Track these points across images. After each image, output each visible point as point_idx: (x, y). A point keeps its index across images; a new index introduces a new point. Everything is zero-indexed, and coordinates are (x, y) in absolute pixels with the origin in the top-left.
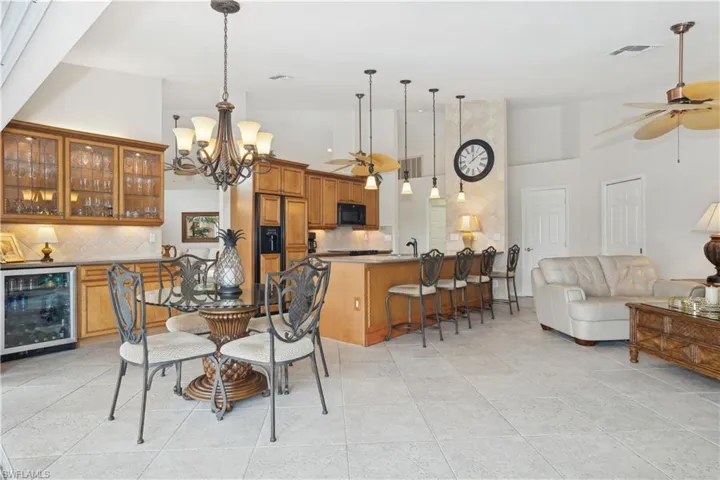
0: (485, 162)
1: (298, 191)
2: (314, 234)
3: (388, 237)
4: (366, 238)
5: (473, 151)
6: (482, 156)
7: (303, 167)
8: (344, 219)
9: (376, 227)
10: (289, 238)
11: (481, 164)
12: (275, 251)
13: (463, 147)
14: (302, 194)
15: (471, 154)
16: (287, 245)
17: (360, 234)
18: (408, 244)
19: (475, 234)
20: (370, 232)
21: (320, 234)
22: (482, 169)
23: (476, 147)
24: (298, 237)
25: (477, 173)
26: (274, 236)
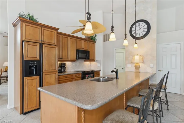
0: (146, 30)
1: (53, 42)
2: (65, 64)
3: (99, 65)
4: (90, 65)
5: (139, 25)
6: (144, 27)
7: (56, 29)
8: (79, 57)
9: (94, 60)
10: (45, 67)
11: (144, 31)
12: (36, 75)
13: (134, 23)
14: (55, 44)
15: (138, 27)
16: (44, 71)
17: (87, 63)
18: (112, 72)
19: (140, 64)
20: (91, 62)
21: (68, 64)
22: (144, 33)
23: (141, 23)
24: (52, 66)
25: (141, 35)
26: (36, 66)
